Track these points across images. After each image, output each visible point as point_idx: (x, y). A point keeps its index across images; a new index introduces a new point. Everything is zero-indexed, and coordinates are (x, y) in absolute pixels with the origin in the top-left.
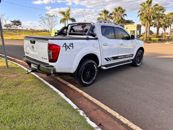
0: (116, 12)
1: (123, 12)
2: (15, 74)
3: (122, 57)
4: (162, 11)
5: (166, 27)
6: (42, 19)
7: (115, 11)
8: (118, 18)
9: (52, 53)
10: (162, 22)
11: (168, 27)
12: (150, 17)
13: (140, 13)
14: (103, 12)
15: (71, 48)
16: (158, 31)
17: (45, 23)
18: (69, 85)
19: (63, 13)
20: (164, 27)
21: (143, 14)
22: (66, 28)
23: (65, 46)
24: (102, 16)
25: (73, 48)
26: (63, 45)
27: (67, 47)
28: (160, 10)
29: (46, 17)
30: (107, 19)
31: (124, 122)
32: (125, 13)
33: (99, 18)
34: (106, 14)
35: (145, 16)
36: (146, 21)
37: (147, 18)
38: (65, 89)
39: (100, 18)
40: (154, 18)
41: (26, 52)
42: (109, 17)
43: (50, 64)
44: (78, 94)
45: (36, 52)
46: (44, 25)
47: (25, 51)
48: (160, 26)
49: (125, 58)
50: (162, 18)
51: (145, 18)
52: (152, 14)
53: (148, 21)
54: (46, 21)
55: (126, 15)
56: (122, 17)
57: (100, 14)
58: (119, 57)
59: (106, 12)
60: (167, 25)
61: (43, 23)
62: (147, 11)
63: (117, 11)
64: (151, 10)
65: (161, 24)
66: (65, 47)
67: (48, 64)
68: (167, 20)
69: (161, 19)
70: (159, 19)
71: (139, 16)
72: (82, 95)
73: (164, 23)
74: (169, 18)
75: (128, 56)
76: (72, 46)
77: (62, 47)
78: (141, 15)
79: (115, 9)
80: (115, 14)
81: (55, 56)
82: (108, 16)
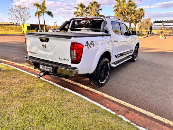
0: (92, 7)
1: (98, 6)
2: (15, 78)
3: (126, 53)
4: (134, 7)
5: (136, 22)
6: (12, 11)
7: (90, 5)
8: (94, 12)
9: (77, 53)
10: (134, 18)
11: (139, 22)
12: (125, 12)
13: (116, 8)
14: (79, 6)
15: (92, 46)
16: (130, 26)
17: (15, 15)
18: (81, 87)
19: (38, 5)
20: (135, 23)
21: (118, 9)
22: (68, 23)
23: (87, 44)
24: (78, 10)
25: (93, 46)
26: (86, 44)
27: (89, 46)
28: (133, 6)
29: (16, 8)
30: (84, 13)
31: (165, 122)
32: (100, 8)
33: (75, 12)
34: (83, 8)
35: (120, 11)
36: (121, 16)
37: (122, 13)
38: (80, 91)
39: (77, 12)
40: (128, 14)
41: (30, 52)
42: (86, 11)
43: (72, 66)
44: (98, 95)
45: (49, 51)
46: (15, 18)
47: (28, 51)
48: (132, 21)
49: (128, 53)
50: (134, 13)
51: (120, 13)
52: (126, 9)
53: (123, 16)
54: (17, 14)
55: (101, 9)
56: (98, 12)
57: (77, 8)
58: (124, 54)
59: (82, 6)
60: (137, 21)
61: (13, 16)
62: (122, 6)
63: (92, 5)
64: (125, 6)
65: (133, 19)
66: (87, 46)
67: (70, 66)
68: (138, 15)
69: (132, 14)
70: (131, 14)
71: (115, 11)
72: (102, 96)
73: (135, 18)
74: (139, 14)
75: (129, 52)
76: (92, 44)
77: (85, 45)
78: (116, 10)
79: (91, 3)
80: (91, 8)
81: (79, 56)
82: (84, 11)
